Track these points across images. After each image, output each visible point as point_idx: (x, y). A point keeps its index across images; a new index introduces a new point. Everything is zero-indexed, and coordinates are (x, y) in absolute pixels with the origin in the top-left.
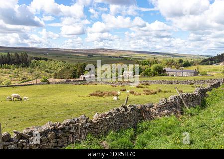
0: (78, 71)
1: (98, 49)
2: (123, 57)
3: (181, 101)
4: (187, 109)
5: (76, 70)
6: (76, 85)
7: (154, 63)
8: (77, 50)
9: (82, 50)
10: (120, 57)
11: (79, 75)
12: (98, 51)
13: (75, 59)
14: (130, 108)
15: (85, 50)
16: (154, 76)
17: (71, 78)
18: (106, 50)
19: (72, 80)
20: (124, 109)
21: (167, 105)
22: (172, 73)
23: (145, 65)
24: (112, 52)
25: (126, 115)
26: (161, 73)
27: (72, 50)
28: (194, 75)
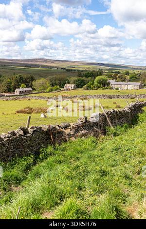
0: (13, 84)
1: (37, 59)
2: (65, 69)
3: (106, 119)
4: (112, 127)
5: (11, 83)
6: (7, 100)
7: (98, 76)
8: (13, 60)
9: (19, 60)
10: (62, 68)
11: (15, 88)
12: (37, 62)
13: (10, 71)
14: (32, 130)
15: (22, 61)
16: (97, 89)
17: (5, 92)
18: (46, 61)
19: (6, 94)
20: (22, 132)
21: (87, 123)
22: (116, 86)
23: (88, 77)
24: (53, 62)
25: (24, 139)
26: (104, 86)
27: (7, 60)
28: (140, 88)
